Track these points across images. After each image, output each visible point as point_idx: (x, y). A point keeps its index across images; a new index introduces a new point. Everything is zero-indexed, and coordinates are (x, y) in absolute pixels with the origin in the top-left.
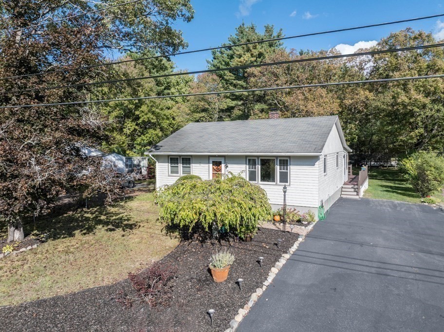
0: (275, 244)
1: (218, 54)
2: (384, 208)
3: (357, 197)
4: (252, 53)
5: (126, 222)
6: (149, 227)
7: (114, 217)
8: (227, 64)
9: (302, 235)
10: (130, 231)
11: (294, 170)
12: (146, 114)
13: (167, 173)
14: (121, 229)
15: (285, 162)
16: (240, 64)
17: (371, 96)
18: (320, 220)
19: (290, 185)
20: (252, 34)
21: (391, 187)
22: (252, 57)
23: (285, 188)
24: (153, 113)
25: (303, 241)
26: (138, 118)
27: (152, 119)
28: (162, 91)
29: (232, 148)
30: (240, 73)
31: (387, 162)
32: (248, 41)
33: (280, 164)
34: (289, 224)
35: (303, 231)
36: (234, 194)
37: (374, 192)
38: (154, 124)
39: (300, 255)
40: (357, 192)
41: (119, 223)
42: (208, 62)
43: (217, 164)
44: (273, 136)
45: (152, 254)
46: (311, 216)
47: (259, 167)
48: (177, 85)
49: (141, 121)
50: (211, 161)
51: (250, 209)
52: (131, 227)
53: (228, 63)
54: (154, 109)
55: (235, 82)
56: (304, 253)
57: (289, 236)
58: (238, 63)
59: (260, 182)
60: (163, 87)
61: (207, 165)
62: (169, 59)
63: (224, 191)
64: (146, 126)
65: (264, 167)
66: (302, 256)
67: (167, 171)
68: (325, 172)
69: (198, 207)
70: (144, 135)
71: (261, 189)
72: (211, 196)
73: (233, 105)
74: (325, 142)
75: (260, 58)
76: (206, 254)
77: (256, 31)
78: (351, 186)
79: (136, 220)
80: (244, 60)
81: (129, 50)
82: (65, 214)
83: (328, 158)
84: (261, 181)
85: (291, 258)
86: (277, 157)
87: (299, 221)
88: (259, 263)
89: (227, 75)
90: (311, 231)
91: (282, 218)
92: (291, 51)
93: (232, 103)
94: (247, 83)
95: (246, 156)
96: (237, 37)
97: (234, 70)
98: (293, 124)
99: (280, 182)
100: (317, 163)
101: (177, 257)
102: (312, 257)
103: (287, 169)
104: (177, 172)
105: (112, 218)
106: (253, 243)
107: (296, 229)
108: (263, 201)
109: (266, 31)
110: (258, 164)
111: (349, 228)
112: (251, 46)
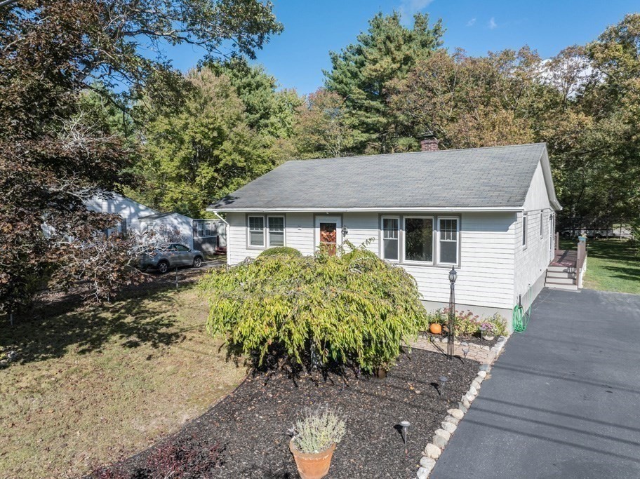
0: (432, 384)
1: (341, 61)
2: (630, 309)
3: (574, 288)
4: (394, 56)
5: (163, 330)
6: (201, 340)
7: (148, 320)
8: (354, 75)
9: (486, 365)
10: (166, 347)
11: (468, 240)
12: (230, 154)
13: (245, 243)
14: (150, 343)
15: (450, 224)
16: (374, 73)
17: (589, 121)
18: (516, 332)
19: (459, 267)
20: (393, 28)
21: (625, 270)
22: (394, 63)
23: (453, 273)
24: (241, 153)
25: (489, 377)
26: (218, 160)
27: (240, 162)
28: (257, 122)
29: (355, 200)
30: (375, 88)
31: (607, 230)
32: (388, 38)
33: (441, 228)
34: (459, 339)
35: (487, 355)
36: (351, 286)
37: (599, 278)
38: (243, 169)
39: (485, 411)
40: (574, 279)
41: (150, 331)
42: (325, 73)
43: (328, 228)
44: (429, 178)
45: (188, 401)
46: (499, 325)
47: (402, 235)
48: (280, 111)
49: (221, 165)
50: (318, 223)
51: (383, 317)
52: (168, 339)
53: (356, 73)
54: (241, 146)
55: (366, 103)
56: (493, 406)
57: (461, 366)
58: (371, 72)
59: (404, 261)
60: (258, 115)
61: (311, 230)
62: (253, 55)
63: (330, 278)
64: (231, 172)
65: (412, 234)
66: (488, 411)
67: (245, 240)
68: (524, 244)
69: (274, 313)
70: (227, 186)
71: (407, 274)
72: (305, 288)
73: (363, 139)
74: (528, 187)
75: (406, 64)
76: (293, 406)
77: (400, 24)
78: (562, 269)
79: (182, 327)
80: (381, 67)
81: (185, 39)
82: (68, 311)
83: (529, 218)
84: (407, 258)
85: (466, 418)
86: (436, 215)
87: (478, 335)
88: (400, 432)
89: (354, 91)
90: (502, 356)
91: (446, 329)
92: (457, 52)
93: (362, 136)
94: (386, 104)
95: (380, 214)
96: (370, 35)
97: (366, 86)
98: (464, 159)
99: (442, 261)
100: (512, 227)
101: (234, 411)
102: (510, 416)
103: (455, 238)
104: (261, 243)
105: (144, 322)
106: (390, 380)
107: (473, 351)
108: (409, 299)
109: (416, 23)
110: (401, 228)
111: (574, 350)
112: (392, 46)
